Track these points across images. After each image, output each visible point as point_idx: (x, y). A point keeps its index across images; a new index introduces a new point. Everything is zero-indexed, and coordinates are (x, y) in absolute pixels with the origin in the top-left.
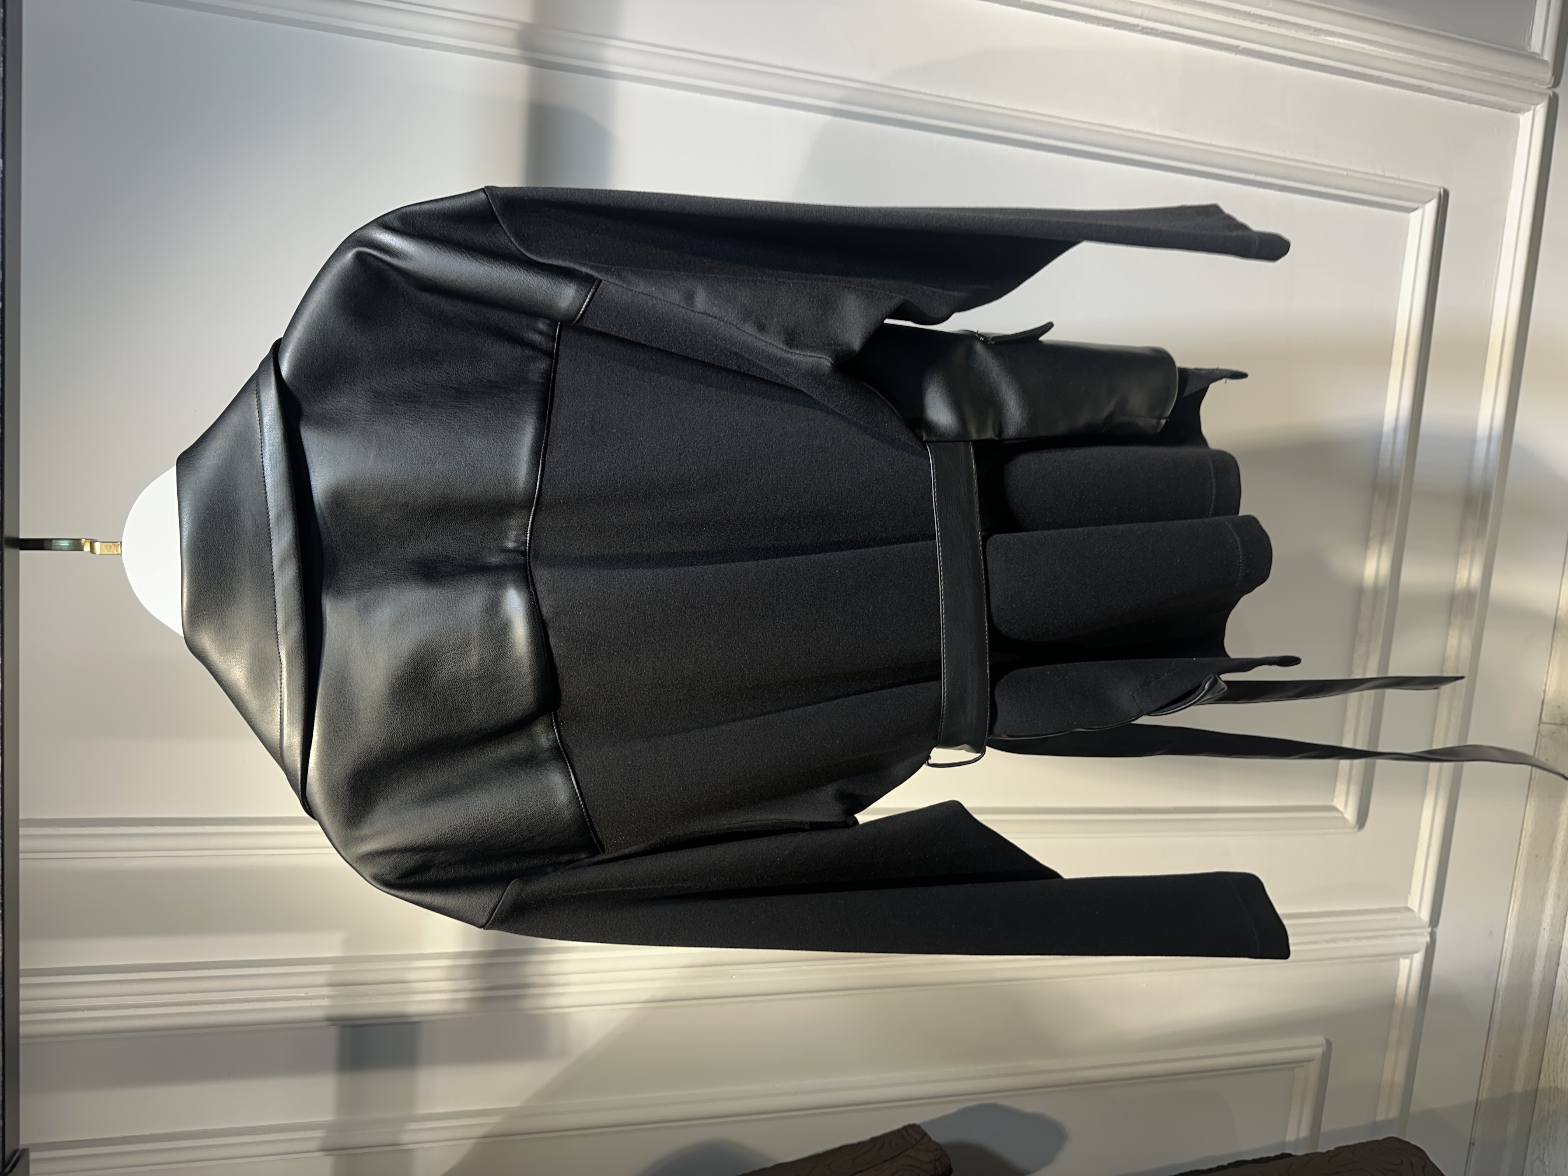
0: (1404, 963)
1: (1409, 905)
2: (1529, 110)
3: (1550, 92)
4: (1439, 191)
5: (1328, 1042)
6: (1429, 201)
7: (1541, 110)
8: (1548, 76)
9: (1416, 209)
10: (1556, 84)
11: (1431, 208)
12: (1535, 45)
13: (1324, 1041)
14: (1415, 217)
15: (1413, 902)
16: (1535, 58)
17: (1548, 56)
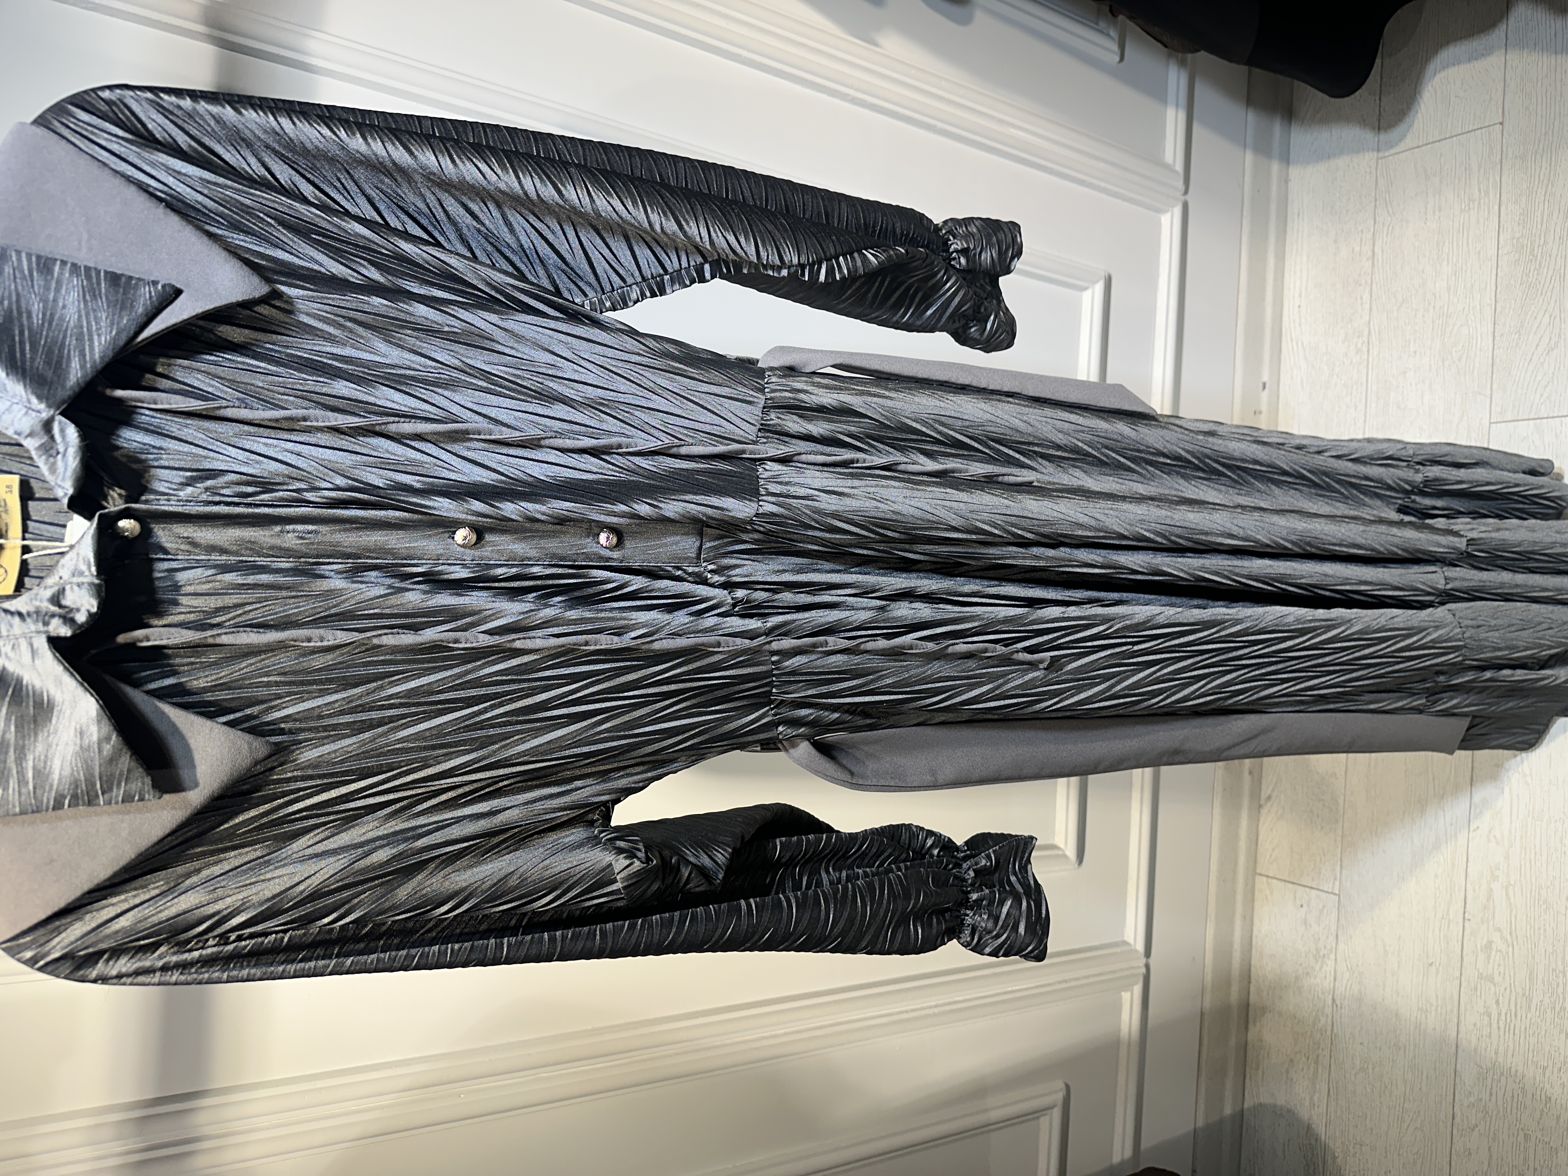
0: (1126, 996)
1: (1126, 939)
2: (1168, 211)
3: (1182, 198)
4: (1103, 274)
5: (1068, 1087)
6: (1097, 282)
7: (1177, 211)
8: (1180, 184)
9: (1087, 288)
10: (1186, 192)
11: (1099, 287)
12: (1169, 157)
13: (1063, 1086)
14: (1087, 295)
15: (1129, 936)
16: (1169, 168)
17: (1179, 167)
